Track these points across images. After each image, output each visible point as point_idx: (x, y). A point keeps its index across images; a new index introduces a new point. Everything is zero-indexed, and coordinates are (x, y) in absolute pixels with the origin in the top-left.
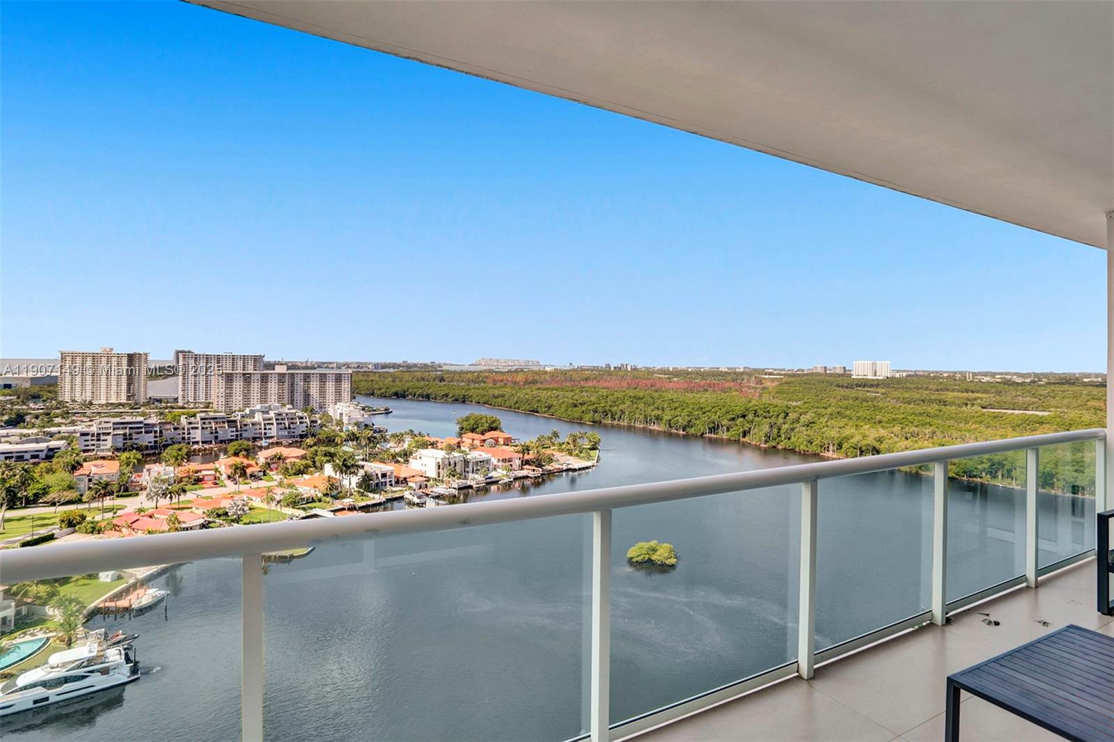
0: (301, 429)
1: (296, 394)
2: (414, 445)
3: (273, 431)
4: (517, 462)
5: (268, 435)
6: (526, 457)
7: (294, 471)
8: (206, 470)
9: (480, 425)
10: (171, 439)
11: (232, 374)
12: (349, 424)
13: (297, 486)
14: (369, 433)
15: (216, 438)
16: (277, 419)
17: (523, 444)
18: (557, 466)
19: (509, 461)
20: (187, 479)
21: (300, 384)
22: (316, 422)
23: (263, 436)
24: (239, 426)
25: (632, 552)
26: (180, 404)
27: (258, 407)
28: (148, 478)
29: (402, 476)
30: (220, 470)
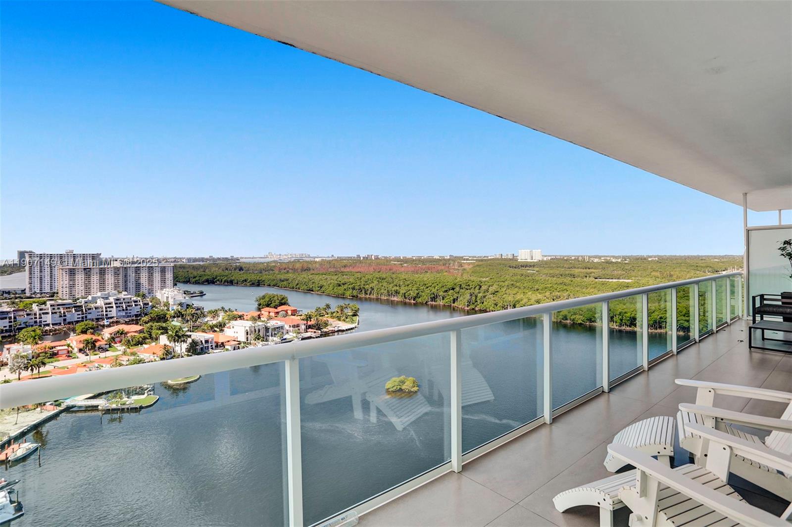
0: (135, 310)
1: (129, 283)
2: (226, 318)
3: (114, 312)
4: (303, 327)
5: (109, 316)
6: (309, 323)
7: (134, 343)
8: (60, 346)
9: (273, 302)
10: (24, 323)
11: (74, 269)
12: (174, 304)
13: (138, 353)
14: (192, 311)
15: (65, 320)
16: (116, 304)
17: (306, 314)
18: (331, 329)
19: (297, 327)
20: (43, 354)
21: (132, 276)
22: (148, 304)
23: (105, 317)
24: (84, 310)
25: (389, 385)
26: (28, 294)
27: (99, 294)
28: (8, 356)
29: (221, 341)
30: (71, 345)
